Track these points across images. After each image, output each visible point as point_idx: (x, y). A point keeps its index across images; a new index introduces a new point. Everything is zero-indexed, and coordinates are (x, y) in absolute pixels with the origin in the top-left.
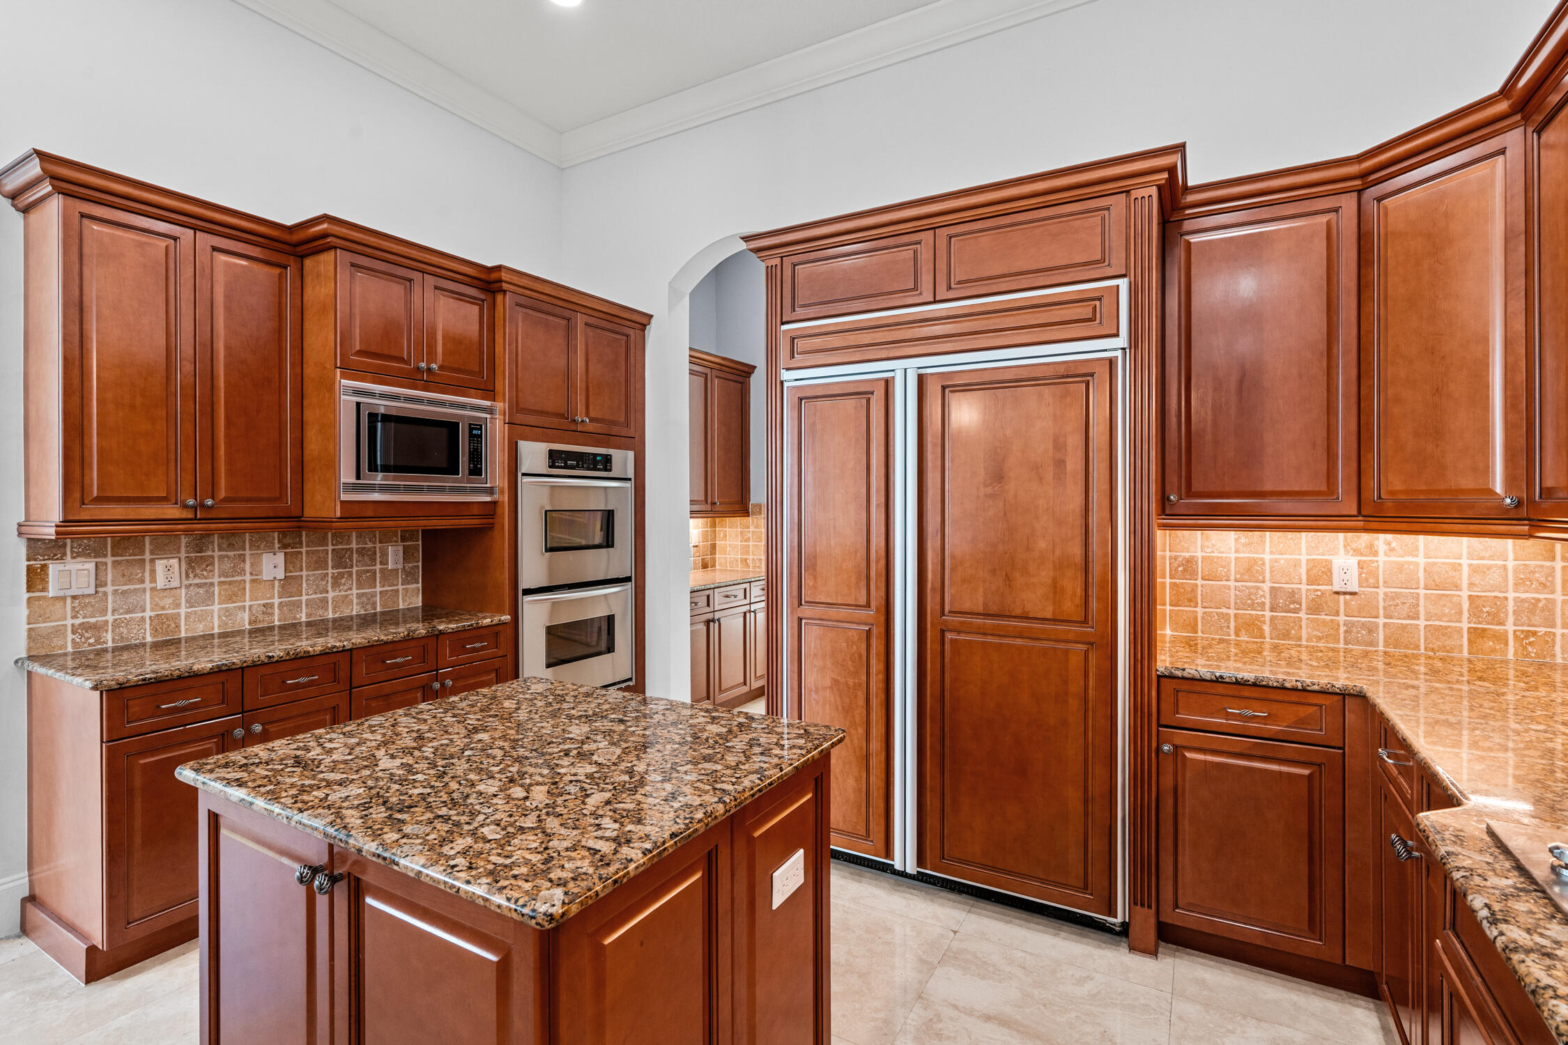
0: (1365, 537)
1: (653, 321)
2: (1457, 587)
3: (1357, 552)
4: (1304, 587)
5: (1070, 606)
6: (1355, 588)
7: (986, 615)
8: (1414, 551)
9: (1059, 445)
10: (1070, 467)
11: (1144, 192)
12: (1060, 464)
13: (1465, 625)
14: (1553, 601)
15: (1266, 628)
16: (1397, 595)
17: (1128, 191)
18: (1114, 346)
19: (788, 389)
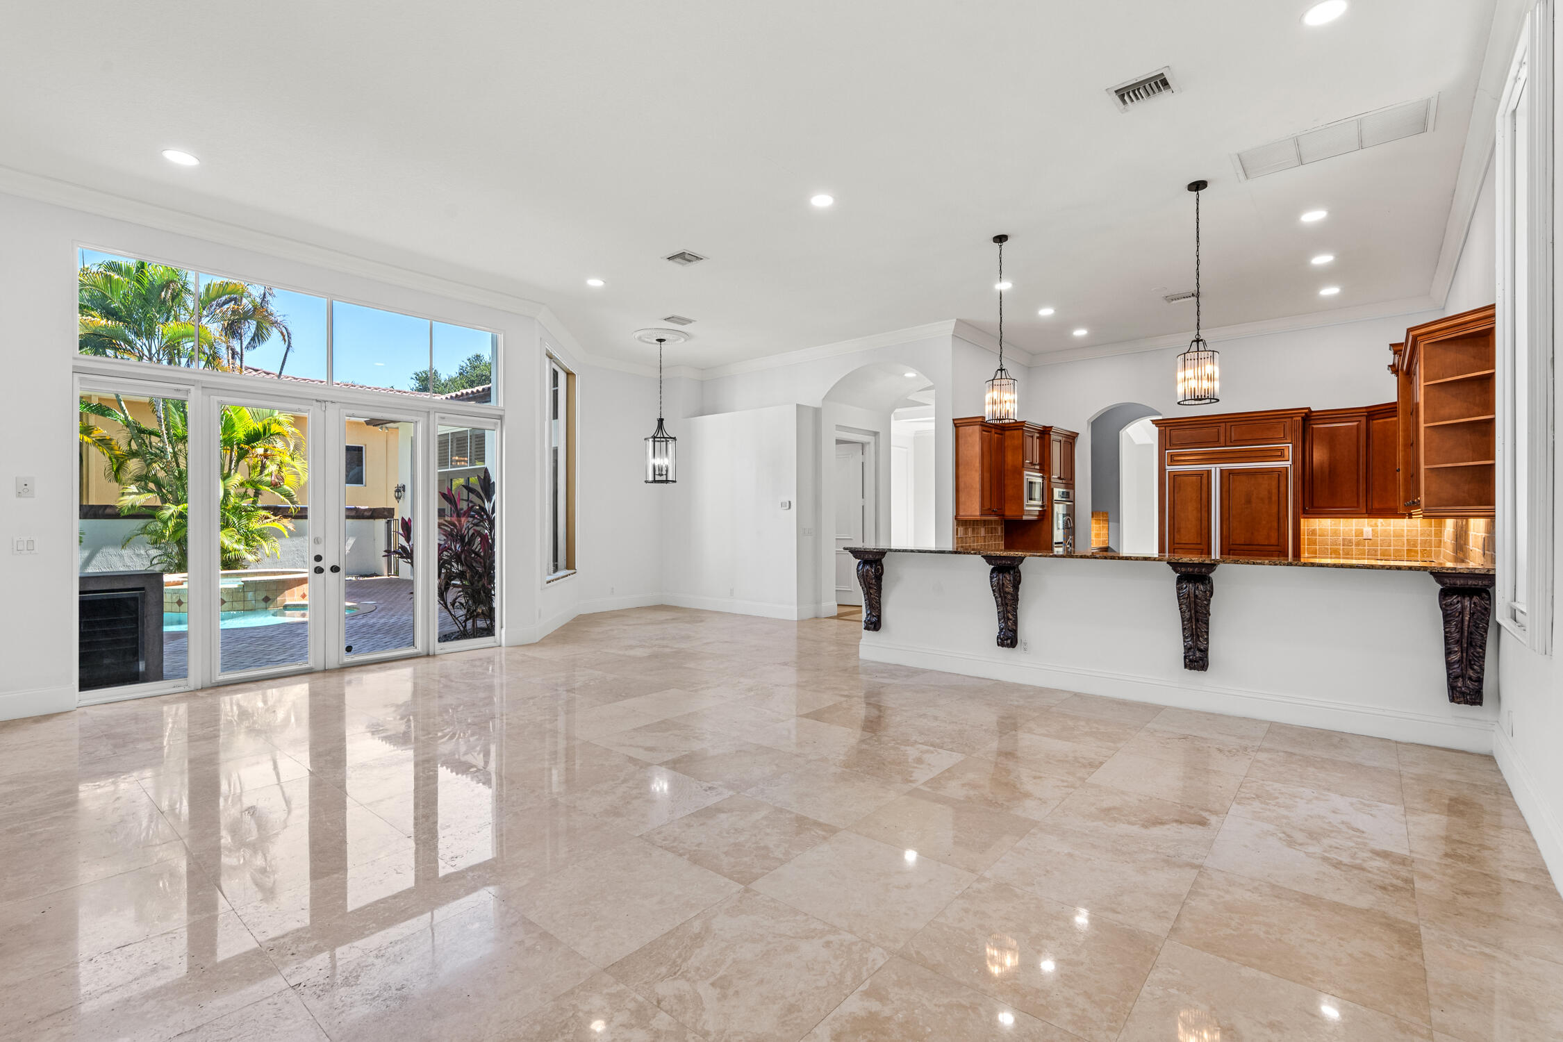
0: (1373, 520)
1: (1079, 435)
2: (1403, 536)
3: (1371, 526)
4: (1354, 538)
5: (1274, 541)
6: (1371, 538)
7: (1244, 545)
9: (1270, 492)
10: (1273, 499)
11: (1298, 418)
12: (1270, 498)
13: (1405, 548)
14: (1431, 540)
15: (1341, 552)
16: (1385, 539)
17: (1292, 417)
18: (1286, 464)
19: (1169, 472)
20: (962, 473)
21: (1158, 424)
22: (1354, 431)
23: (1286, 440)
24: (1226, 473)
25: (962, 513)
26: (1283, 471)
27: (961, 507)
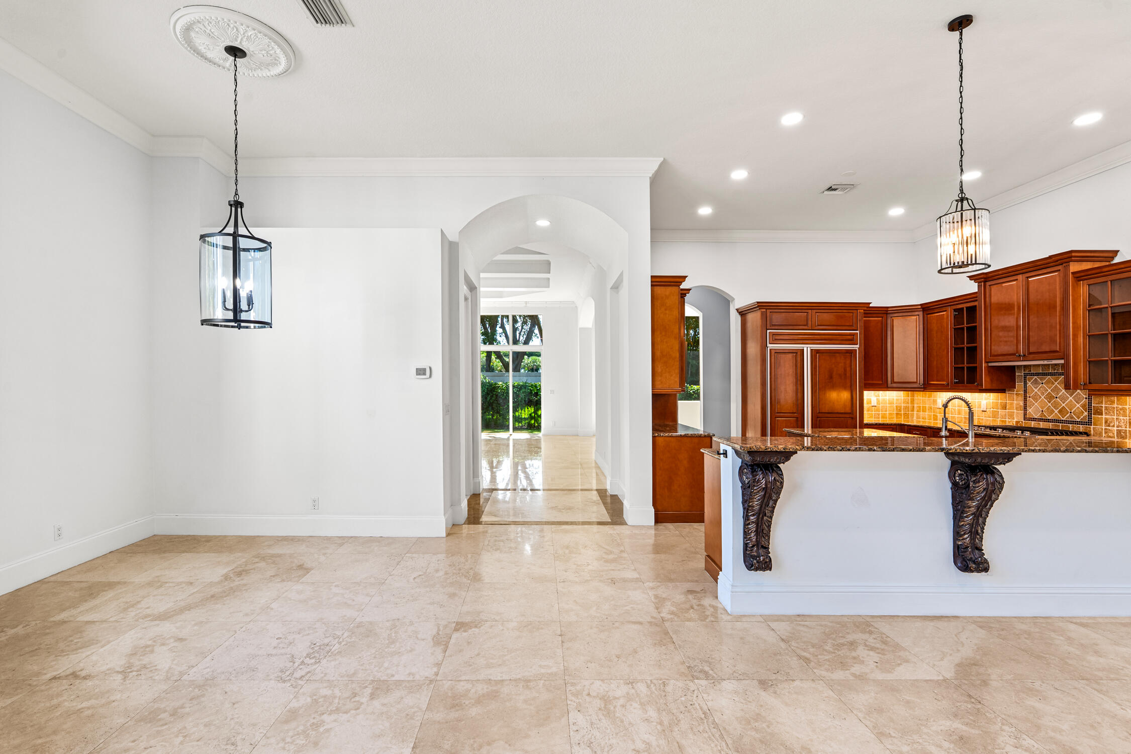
0: (877, 392)
2: (894, 404)
3: (876, 396)
5: (848, 410)
6: (876, 405)
7: (828, 413)
8: (885, 396)
13: (895, 411)
16: (883, 406)
17: (857, 310)
18: (856, 347)
19: (771, 350)
20: (658, 339)
21: (761, 306)
22: (879, 324)
23: (853, 328)
24: (814, 353)
25: (659, 386)
26: (851, 352)
27: (658, 378)
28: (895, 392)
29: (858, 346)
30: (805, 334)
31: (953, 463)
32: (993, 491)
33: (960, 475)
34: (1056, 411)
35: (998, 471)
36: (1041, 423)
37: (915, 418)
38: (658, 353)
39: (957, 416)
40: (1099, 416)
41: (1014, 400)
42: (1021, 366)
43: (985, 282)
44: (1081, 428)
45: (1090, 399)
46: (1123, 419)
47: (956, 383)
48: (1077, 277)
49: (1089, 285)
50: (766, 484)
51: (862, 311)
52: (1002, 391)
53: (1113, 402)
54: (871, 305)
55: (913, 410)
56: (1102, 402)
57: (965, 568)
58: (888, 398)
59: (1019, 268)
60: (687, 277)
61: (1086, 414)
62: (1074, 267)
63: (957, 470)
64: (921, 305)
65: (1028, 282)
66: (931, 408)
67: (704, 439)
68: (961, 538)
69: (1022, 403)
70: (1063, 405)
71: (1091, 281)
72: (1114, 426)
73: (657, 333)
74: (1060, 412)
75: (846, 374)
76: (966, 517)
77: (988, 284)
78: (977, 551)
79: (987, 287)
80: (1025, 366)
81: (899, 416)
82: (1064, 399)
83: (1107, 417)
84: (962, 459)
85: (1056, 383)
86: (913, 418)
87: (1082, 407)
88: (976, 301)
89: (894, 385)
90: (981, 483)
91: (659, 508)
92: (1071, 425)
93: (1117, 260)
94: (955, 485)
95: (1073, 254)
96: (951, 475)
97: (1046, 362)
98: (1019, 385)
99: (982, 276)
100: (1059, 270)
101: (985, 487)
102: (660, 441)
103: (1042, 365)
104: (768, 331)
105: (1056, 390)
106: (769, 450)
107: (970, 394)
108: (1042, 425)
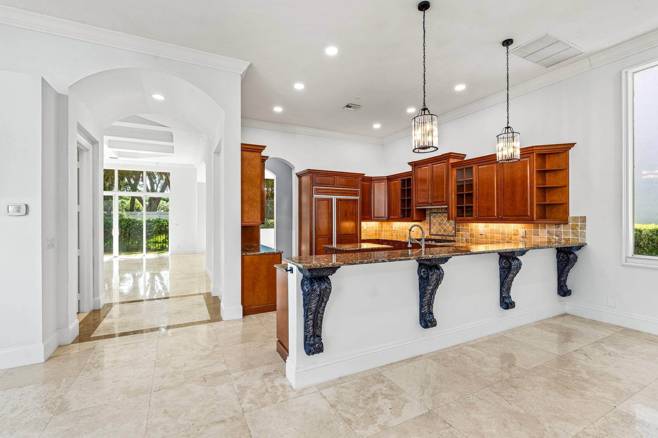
0: (367, 222)
3: (366, 225)
5: (354, 232)
6: (366, 229)
7: (345, 235)
8: (370, 224)
9: (353, 210)
13: (374, 232)
17: (359, 177)
18: (358, 198)
19: (315, 198)
20: (246, 188)
21: (310, 172)
22: (368, 186)
23: (357, 187)
24: (338, 200)
25: (246, 220)
26: (356, 200)
27: (246, 215)
28: (374, 222)
29: (359, 197)
30: (333, 190)
31: (420, 265)
32: (439, 280)
33: (424, 271)
34: (442, 231)
35: (441, 268)
36: (436, 236)
37: (383, 236)
38: (246, 198)
39: (401, 234)
40: (459, 233)
41: (425, 226)
42: (428, 209)
43: (415, 166)
44: (452, 239)
45: (455, 225)
46: (468, 234)
47: (402, 217)
48: (452, 166)
49: (457, 170)
50: (320, 292)
51: (361, 178)
52: (420, 221)
53: (464, 226)
54: (365, 176)
55: (382, 232)
56: (460, 226)
57: (426, 326)
58: (371, 225)
59: (429, 160)
60: (266, 146)
61: (454, 231)
62: (452, 161)
63: (422, 269)
64: (387, 177)
65: (433, 167)
66: (390, 230)
67: (276, 255)
68: (423, 309)
69: (429, 227)
70: (445, 227)
71: (458, 168)
72: (464, 237)
73: (245, 184)
74: (444, 231)
75: (353, 213)
76: (426, 296)
77: (416, 167)
78: (431, 315)
79: (416, 169)
80: (430, 209)
81: (376, 235)
82: (445, 225)
83: (462, 233)
84: (425, 262)
85: (442, 217)
86: (382, 235)
87: (452, 228)
88: (411, 175)
89: (375, 219)
90: (434, 276)
91: (246, 305)
92: (448, 237)
93: (465, 159)
94: (421, 278)
95: (451, 154)
96: (419, 272)
97: (440, 207)
98: (428, 218)
99: (414, 163)
100: (445, 162)
101: (436, 278)
102: (247, 258)
103: (437, 208)
104: (314, 187)
105: (442, 220)
106: (323, 267)
107: (407, 223)
108: (437, 237)
